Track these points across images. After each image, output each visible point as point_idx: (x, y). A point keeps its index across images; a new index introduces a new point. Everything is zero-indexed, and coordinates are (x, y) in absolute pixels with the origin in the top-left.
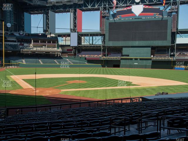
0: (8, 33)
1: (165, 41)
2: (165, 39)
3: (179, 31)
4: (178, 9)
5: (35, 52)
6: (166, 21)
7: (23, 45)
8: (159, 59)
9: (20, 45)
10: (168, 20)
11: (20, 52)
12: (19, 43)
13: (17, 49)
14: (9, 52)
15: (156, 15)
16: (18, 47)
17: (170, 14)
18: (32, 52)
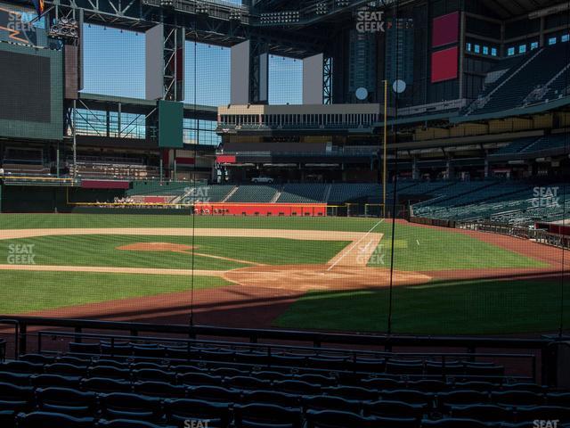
1: (42, 125)
2: (44, 117)
3: (82, 100)
4: (78, 30)
6: (46, 61)
8: (40, 181)
10: (52, 61)
15: (11, 36)
17: (55, 41)
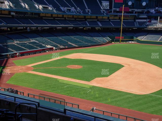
0: (144, 11)
5: (158, 29)
7: (151, 22)
9: (148, 22)
11: (144, 29)
12: (148, 20)
13: (142, 26)
14: (134, 28)
16: (144, 24)
18: (155, 29)
